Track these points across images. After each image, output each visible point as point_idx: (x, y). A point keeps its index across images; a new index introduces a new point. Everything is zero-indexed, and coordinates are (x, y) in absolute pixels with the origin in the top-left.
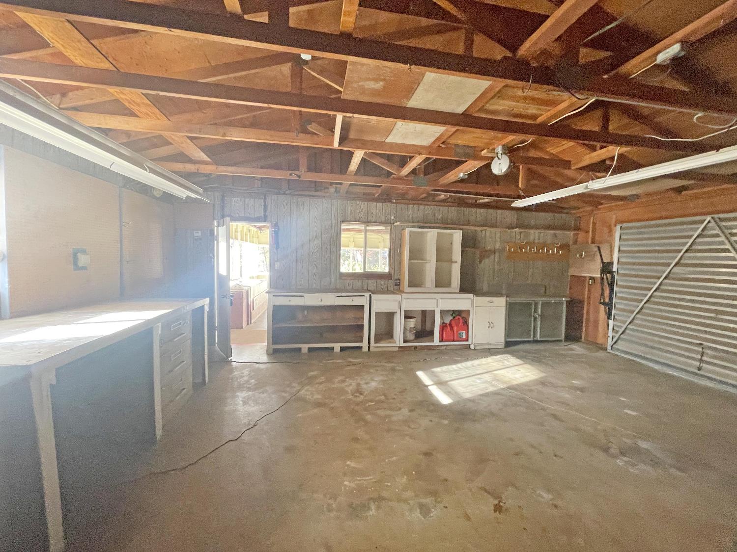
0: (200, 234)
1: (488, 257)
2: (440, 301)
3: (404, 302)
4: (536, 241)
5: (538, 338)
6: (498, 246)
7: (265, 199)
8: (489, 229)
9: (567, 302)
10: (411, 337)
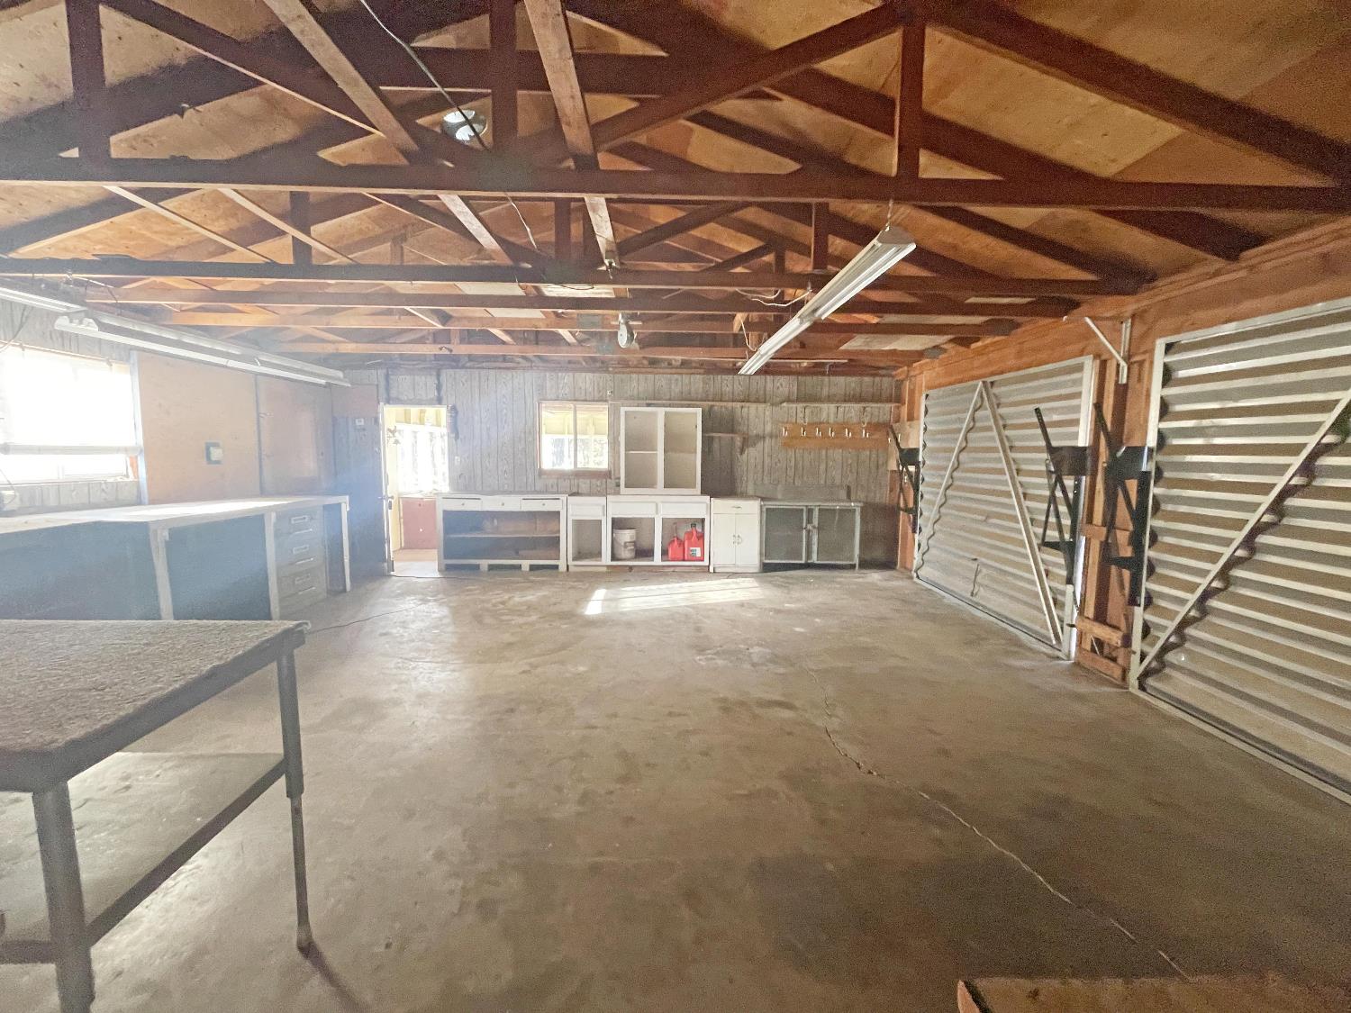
0: (362, 423)
1: (754, 444)
2: (660, 505)
3: (610, 505)
4: (831, 421)
5: (814, 559)
6: (768, 428)
7: (438, 376)
8: (753, 406)
9: (862, 508)
10: (626, 553)
